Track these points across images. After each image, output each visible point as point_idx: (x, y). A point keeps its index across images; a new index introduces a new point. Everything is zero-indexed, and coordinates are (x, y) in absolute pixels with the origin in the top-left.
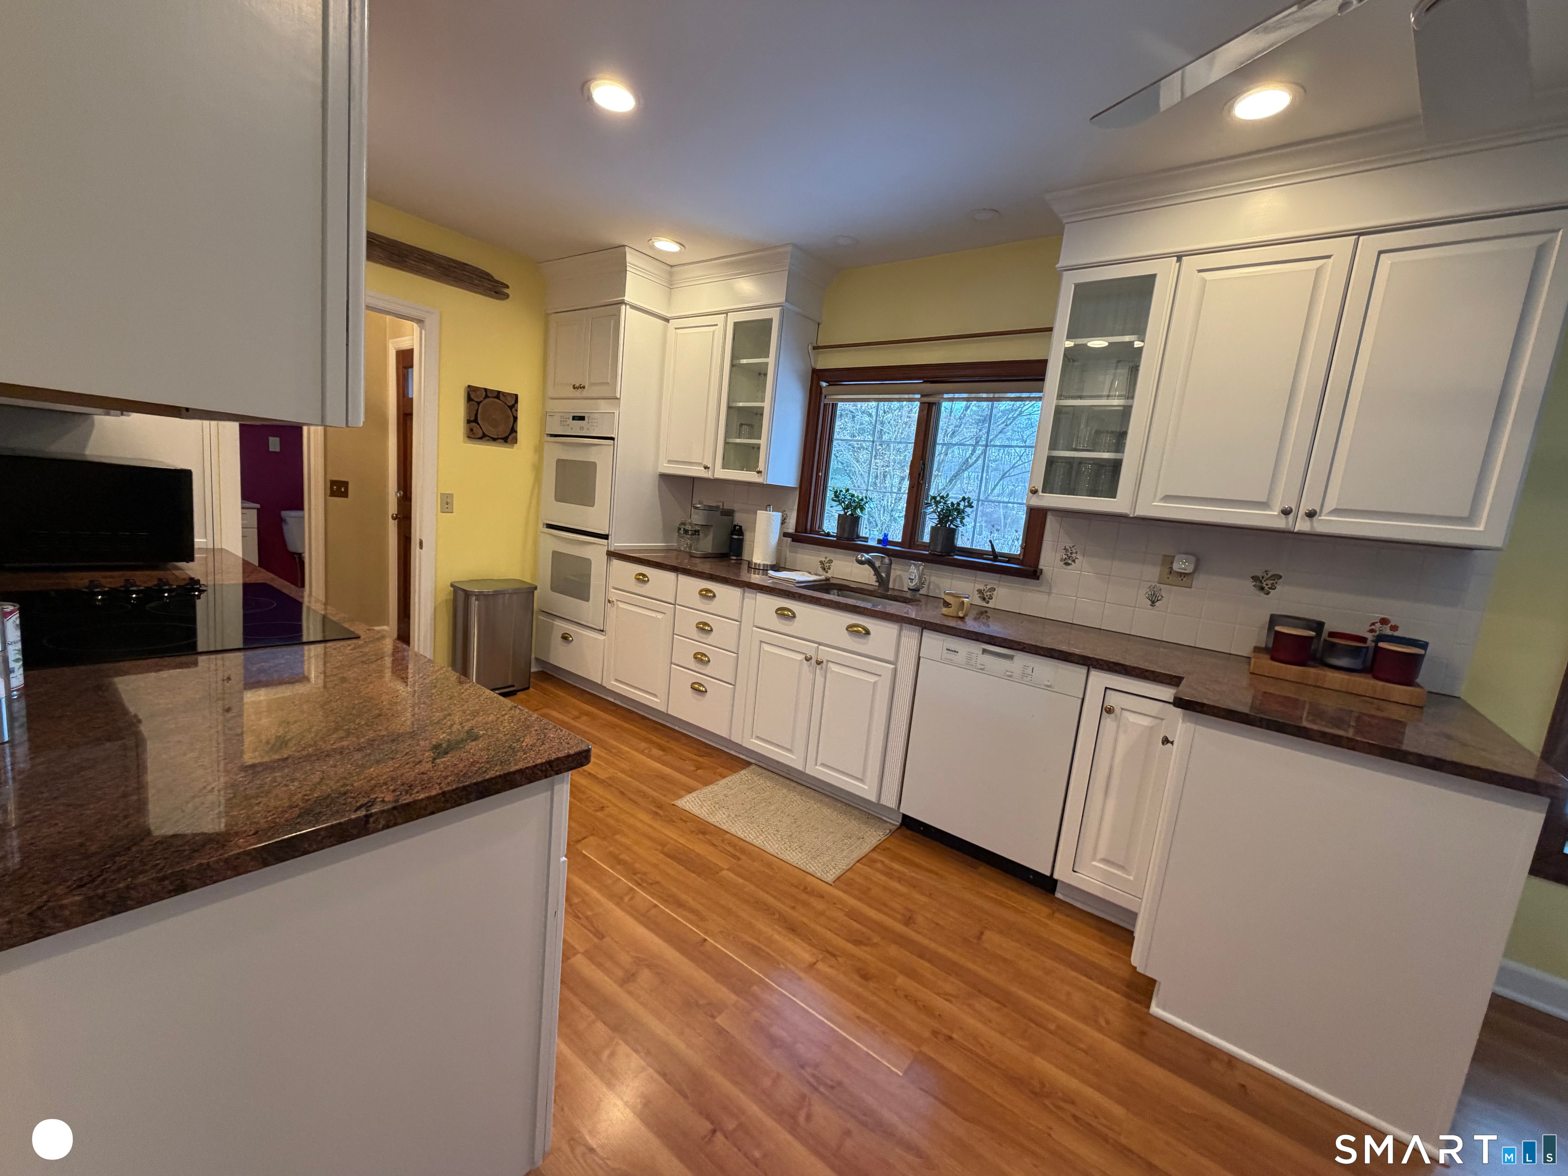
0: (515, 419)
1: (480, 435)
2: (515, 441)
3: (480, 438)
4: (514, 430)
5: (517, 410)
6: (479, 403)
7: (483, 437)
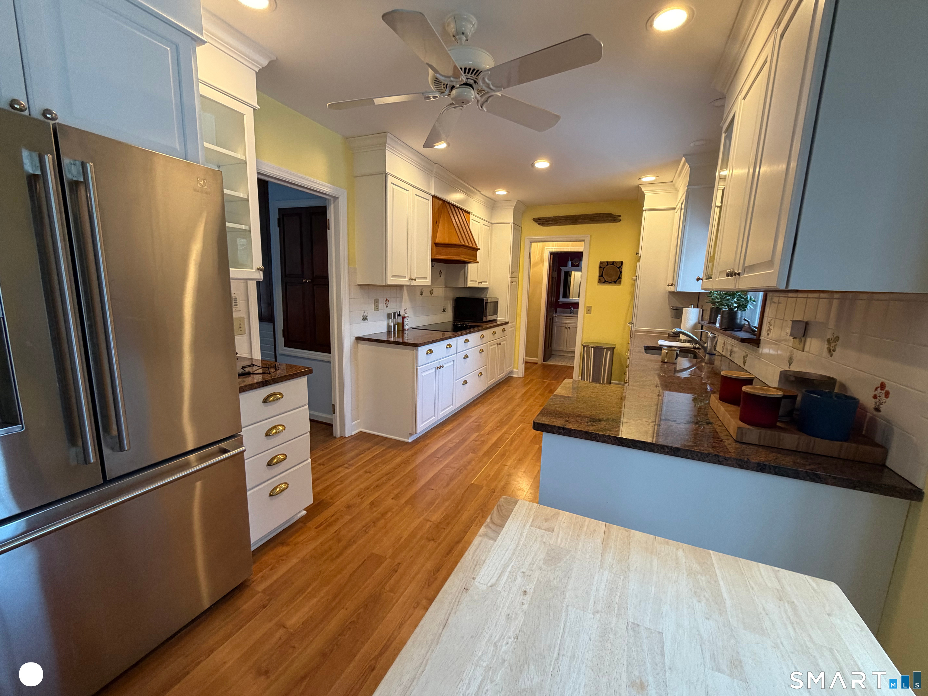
0: (621, 272)
1: (604, 281)
2: (620, 283)
3: (604, 283)
4: (620, 278)
5: (622, 269)
6: (604, 268)
7: (605, 282)
